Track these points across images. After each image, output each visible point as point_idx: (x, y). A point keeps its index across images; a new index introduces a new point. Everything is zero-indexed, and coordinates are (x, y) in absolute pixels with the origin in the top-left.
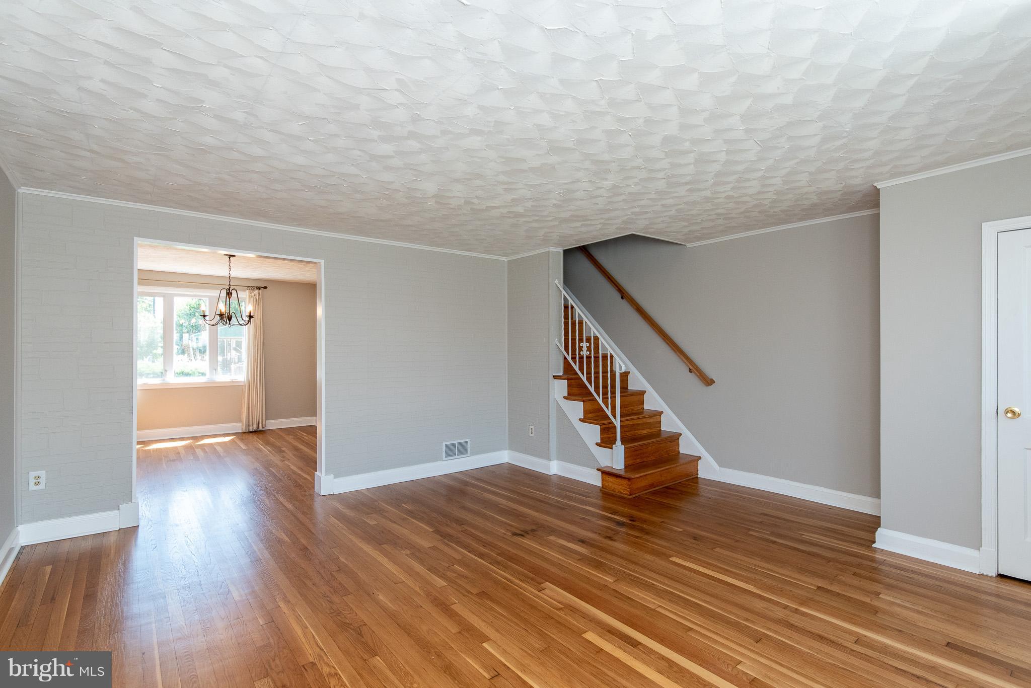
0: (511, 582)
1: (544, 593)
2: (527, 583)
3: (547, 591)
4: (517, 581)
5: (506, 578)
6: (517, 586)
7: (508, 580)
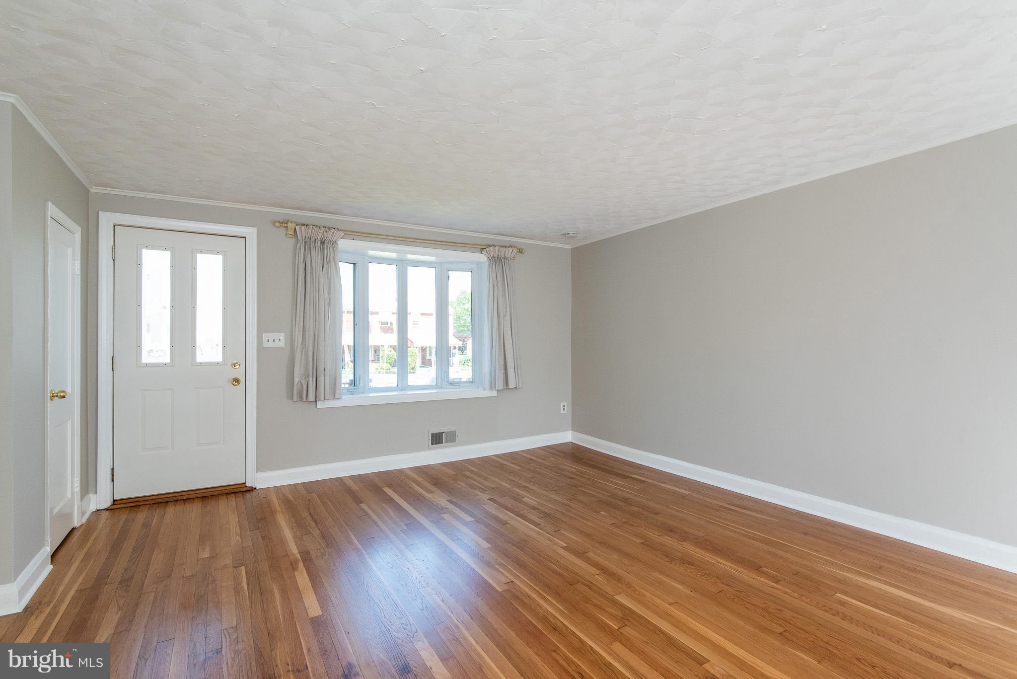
0: (541, 594)
1: (507, 579)
2: (523, 592)
3: (504, 580)
4: (534, 596)
5: (546, 600)
6: (535, 589)
7: (544, 598)
